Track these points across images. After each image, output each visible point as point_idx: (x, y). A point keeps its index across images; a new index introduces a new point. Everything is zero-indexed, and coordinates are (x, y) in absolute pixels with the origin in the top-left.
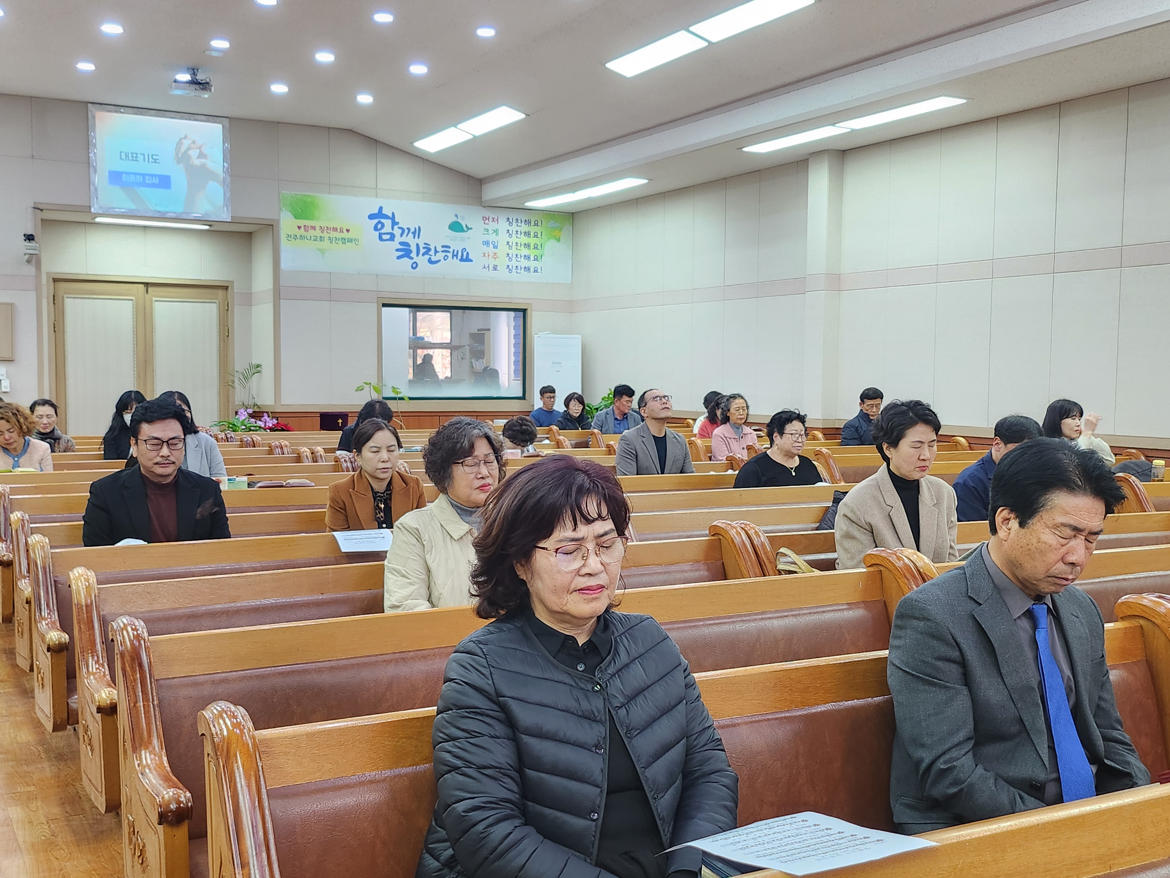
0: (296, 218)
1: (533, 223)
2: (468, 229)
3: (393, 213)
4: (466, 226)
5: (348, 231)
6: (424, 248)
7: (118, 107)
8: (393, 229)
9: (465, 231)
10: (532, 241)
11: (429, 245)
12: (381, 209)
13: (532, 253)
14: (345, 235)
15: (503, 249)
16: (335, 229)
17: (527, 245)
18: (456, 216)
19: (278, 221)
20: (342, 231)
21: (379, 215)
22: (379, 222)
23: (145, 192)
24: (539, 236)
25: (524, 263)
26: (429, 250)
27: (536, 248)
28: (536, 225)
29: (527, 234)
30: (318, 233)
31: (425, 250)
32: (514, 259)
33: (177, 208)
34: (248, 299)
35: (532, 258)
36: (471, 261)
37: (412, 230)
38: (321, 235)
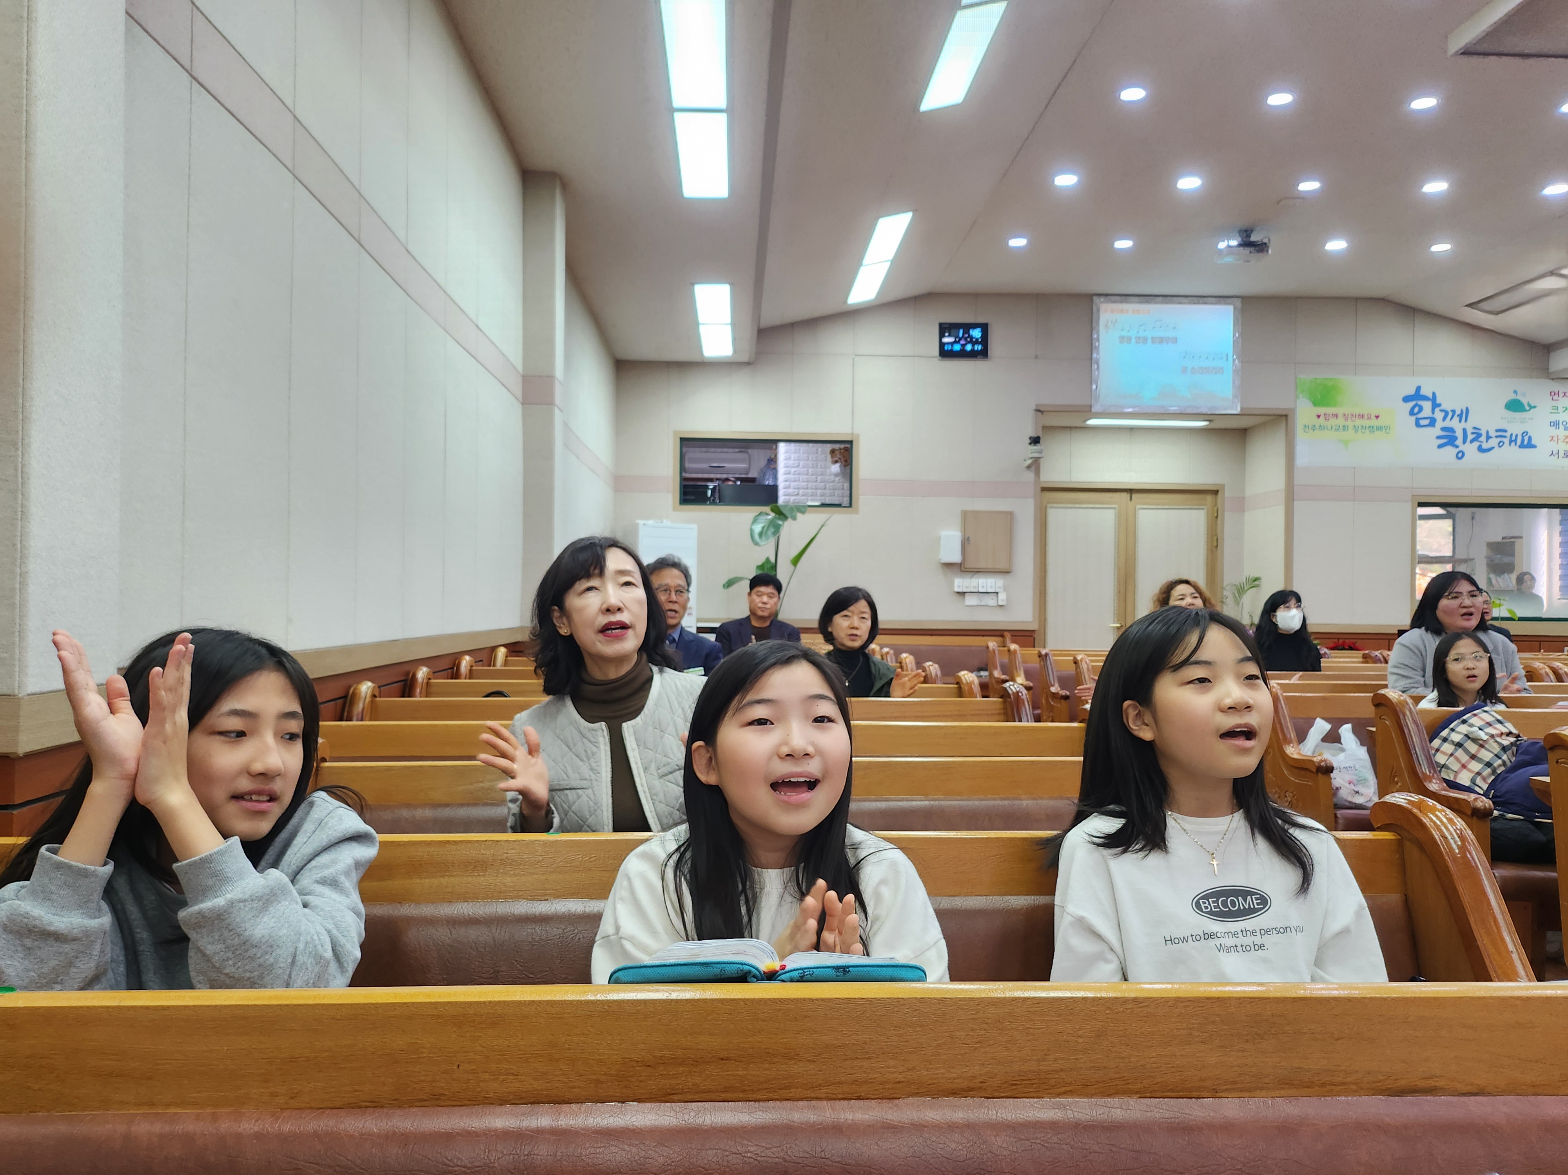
0: (1315, 405)
2: (1532, 407)
3: (1434, 394)
4: (1529, 405)
5: (1377, 417)
6: (1473, 433)
8: (1433, 413)
9: (1526, 411)
11: (1480, 429)
12: (1418, 389)
14: (1374, 422)
16: (1362, 416)
18: (1515, 392)
19: (1293, 410)
20: (1369, 418)
21: (1417, 396)
22: (1417, 405)
26: (1479, 435)
30: (1341, 421)
31: (1474, 436)
34: (1240, 504)
36: (1534, 447)
37: (1458, 412)
38: (1346, 424)
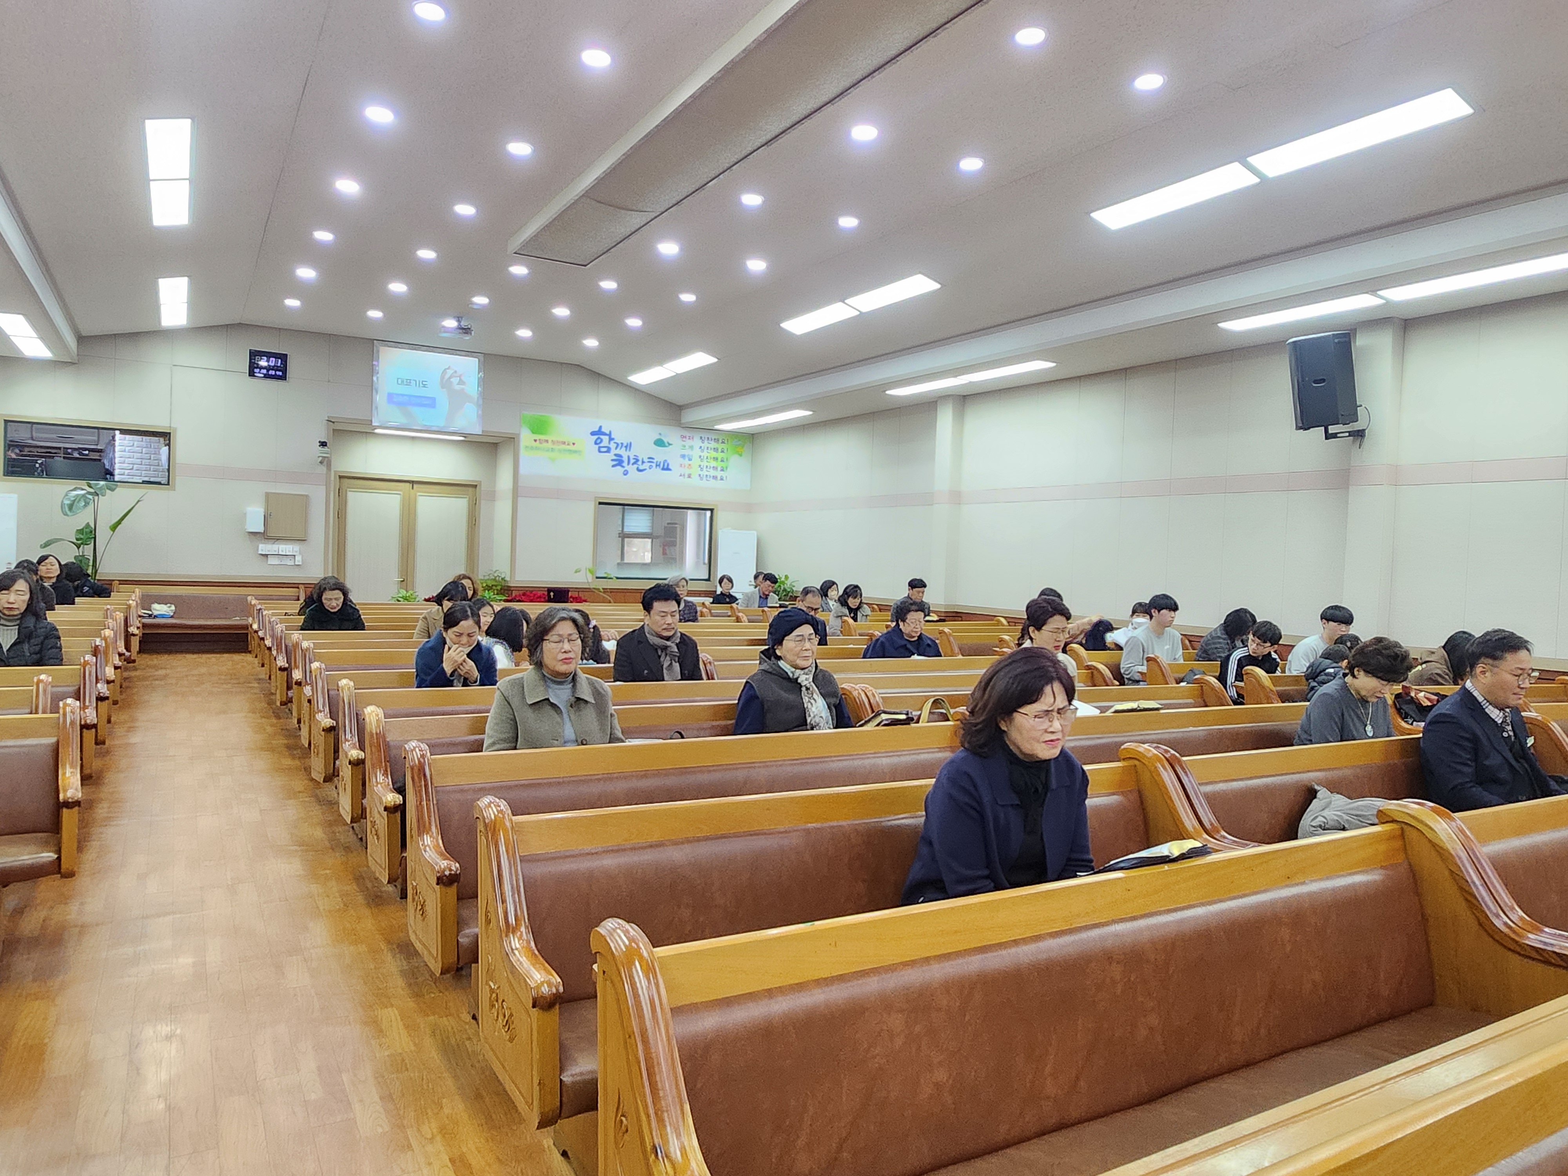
0: (533, 433)
1: (720, 441)
2: (670, 444)
3: (610, 432)
4: (668, 443)
5: (574, 444)
6: (633, 459)
7: (398, 344)
8: (609, 443)
9: (665, 446)
10: (720, 455)
11: (638, 457)
12: (600, 427)
13: (719, 465)
14: (571, 447)
15: (696, 462)
16: (564, 443)
17: (716, 459)
18: (660, 434)
19: (519, 435)
20: (568, 444)
21: (599, 432)
22: (599, 438)
23: (416, 410)
24: (725, 451)
25: (712, 473)
26: (637, 460)
27: (722, 461)
28: (723, 442)
29: (716, 450)
30: (550, 445)
31: (634, 461)
32: (705, 469)
33: (440, 423)
34: (492, 496)
35: (719, 469)
36: (670, 470)
37: (625, 444)
38: (553, 447)
